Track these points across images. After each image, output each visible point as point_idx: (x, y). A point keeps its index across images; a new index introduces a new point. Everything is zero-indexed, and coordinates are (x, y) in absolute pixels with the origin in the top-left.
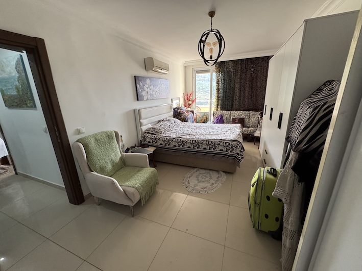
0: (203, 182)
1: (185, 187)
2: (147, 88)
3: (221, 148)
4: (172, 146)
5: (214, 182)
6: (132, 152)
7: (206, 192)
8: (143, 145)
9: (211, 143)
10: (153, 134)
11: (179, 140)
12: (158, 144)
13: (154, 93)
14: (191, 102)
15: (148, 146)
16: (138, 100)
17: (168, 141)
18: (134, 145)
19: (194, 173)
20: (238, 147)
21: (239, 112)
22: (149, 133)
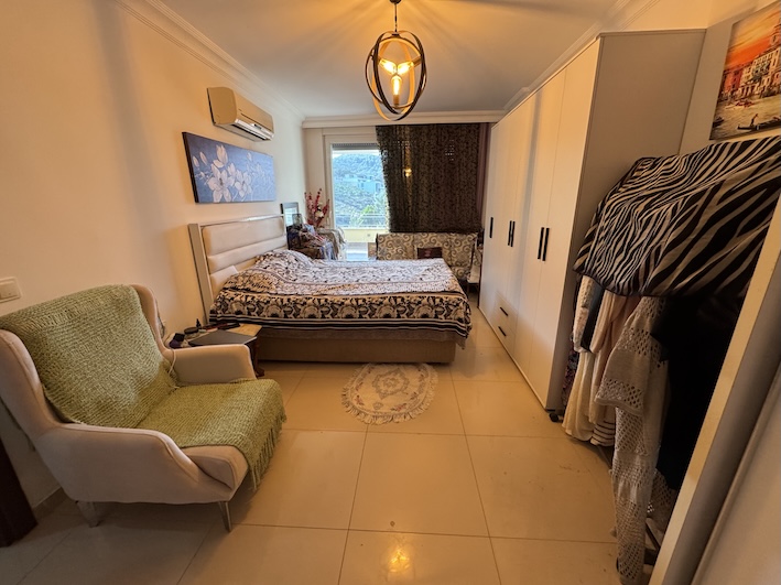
0: (392, 393)
1: (354, 413)
2: (221, 170)
3: (423, 311)
4: (304, 316)
5: (415, 390)
6: (192, 345)
7: (408, 417)
8: (221, 320)
9: (402, 303)
10: (248, 290)
11: (323, 301)
12: (266, 315)
13: (238, 185)
14: (321, 215)
15: (237, 324)
16: (197, 200)
17: (294, 306)
18: (195, 325)
19: (365, 375)
20: (461, 304)
21: (430, 235)
22: (235, 289)
